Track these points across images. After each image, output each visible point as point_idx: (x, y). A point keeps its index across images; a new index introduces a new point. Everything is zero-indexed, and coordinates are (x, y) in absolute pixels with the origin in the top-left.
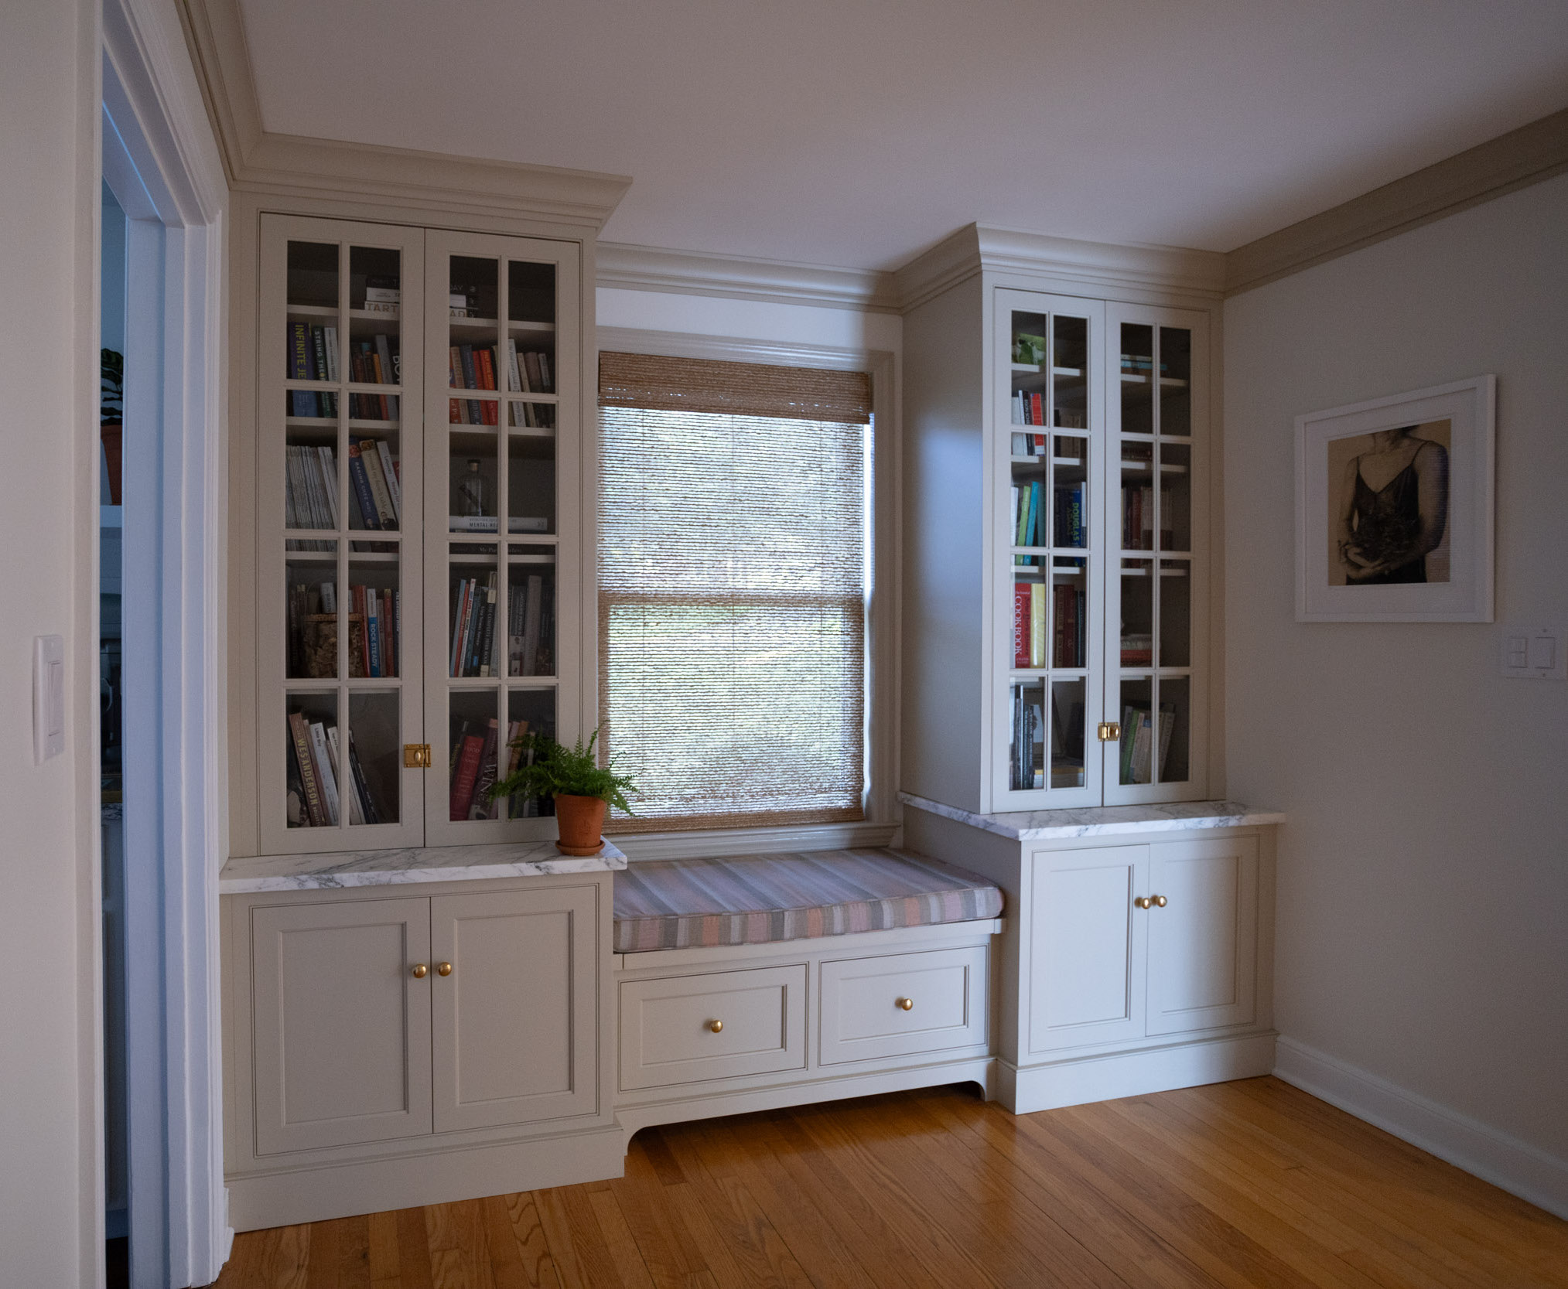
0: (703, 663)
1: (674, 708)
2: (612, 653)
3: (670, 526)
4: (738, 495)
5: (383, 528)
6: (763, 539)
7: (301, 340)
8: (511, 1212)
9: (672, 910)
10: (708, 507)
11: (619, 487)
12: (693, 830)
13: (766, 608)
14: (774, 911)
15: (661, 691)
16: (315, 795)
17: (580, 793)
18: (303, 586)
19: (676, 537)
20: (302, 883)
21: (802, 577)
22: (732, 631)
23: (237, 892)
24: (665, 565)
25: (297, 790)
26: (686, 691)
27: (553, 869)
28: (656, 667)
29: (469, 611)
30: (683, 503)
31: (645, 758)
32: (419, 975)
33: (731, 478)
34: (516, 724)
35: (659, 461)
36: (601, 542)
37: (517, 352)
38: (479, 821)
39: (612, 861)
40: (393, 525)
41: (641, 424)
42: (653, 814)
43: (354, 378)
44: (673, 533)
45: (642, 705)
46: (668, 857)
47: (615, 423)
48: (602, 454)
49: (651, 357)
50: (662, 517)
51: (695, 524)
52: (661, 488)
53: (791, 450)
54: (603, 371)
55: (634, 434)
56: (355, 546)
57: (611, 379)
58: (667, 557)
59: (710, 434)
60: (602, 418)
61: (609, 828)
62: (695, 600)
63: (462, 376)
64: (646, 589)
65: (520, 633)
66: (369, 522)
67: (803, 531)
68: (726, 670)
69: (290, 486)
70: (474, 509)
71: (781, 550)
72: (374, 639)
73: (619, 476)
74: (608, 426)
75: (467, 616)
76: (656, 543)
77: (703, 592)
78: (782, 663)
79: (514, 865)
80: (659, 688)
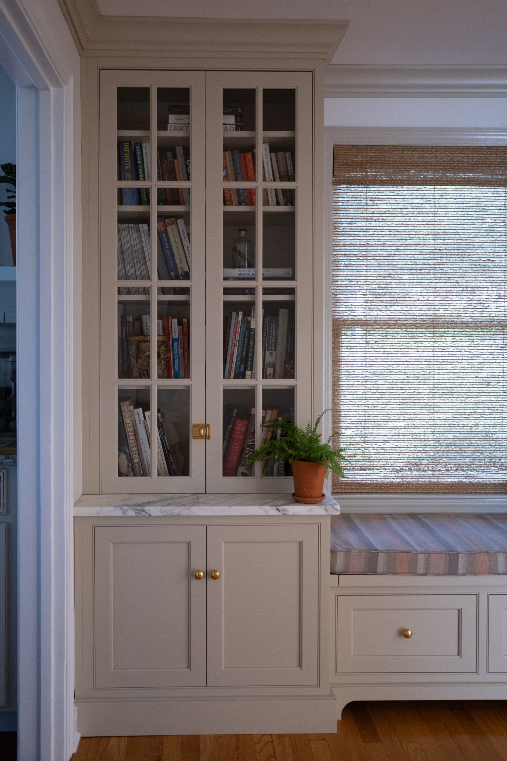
0: (410, 371)
1: (388, 403)
2: (343, 363)
3: (386, 271)
4: (438, 246)
5: (181, 278)
6: (457, 279)
7: (128, 153)
8: (256, 746)
9: (373, 546)
10: (415, 256)
11: (349, 243)
12: (402, 493)
13: (459, 330)
14: (450, 553)
15: (379, 391)
16: (137, 456)
17: (307, 460)
18: (131, 317)
19: (390, 278)
20: (124, 511)
21: (488, 306)
22: (433, 348)
23: (85, 515)
24: (382, 299)
25: (125, 453)
26: (397, 391)
27: (288, 511)
28: (374, 373)
29: (238, 333)
30: (396, 253)
31: (366, 439)
32: (198, 578)
33: (433, 233)
34: (269, 412)
35: (378, 223)
36: (335, 283)
37: (271, 152)
38: (243, 477)
39: (329, 507)
40: (187, 276)
41: (365, 197)
42: (372, 480)
43: (161, 177)
44: (388, 276)
45: (364, 401)
46: (383, 512)
47: (346, 196)
48: (336, 220)
49: (372, 146)
50: (380, 264)
51: (405, 269)
52: (379, 243)
53: (481, 210)
54: (337, 160)
55: (360, 204)
56: (163, 291)
57: (342, 165)
58: (384, 294)
59: (417, 201)
60: (337, 194)
61: (339, 488)
62: (405, 325)
63: (233, 172)
64: (368, 317)
65: (273, 349)
66: (172, 274)
67: (490, 271)
68: (428, 376)
69: (121, 251)
70: (242, 264)
71: (472, 287)
72: (176, 352)
73: (348, 236)
74: (341, 199)
75: (236, 337)
76: (375, 283)
77: (410, 318)
78: (471, 371)
79: (262, 507)
80: (377, 388)
